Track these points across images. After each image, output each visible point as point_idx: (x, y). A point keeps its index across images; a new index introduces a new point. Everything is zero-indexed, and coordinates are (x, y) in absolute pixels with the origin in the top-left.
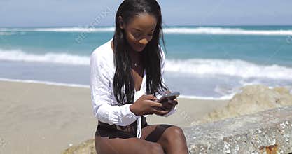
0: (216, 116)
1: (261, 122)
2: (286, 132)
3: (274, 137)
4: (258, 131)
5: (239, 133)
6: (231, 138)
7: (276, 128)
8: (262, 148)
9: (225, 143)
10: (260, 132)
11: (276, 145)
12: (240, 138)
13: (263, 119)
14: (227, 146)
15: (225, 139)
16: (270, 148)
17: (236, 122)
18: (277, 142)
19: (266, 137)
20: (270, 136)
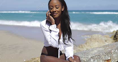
0: (82, 47)
1: (104, 50)
2: (114, 54)
3: (109, 56)
4: (103, 54)
5: (96, 55)
6: (93, 57)
7: (110, 52)
8: (105, 61)
9: (91, 59)
10: (104, 54)
11: (110, 59)
12: (97, 57)
13: (105, 49)
14: (92, 60)
15: (91, 58)
16: (108, 60)
17: (94, 50)
18: (110, 58)
19: (107, 56)
20: (108, 56)
